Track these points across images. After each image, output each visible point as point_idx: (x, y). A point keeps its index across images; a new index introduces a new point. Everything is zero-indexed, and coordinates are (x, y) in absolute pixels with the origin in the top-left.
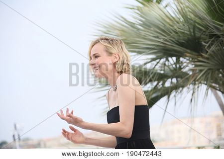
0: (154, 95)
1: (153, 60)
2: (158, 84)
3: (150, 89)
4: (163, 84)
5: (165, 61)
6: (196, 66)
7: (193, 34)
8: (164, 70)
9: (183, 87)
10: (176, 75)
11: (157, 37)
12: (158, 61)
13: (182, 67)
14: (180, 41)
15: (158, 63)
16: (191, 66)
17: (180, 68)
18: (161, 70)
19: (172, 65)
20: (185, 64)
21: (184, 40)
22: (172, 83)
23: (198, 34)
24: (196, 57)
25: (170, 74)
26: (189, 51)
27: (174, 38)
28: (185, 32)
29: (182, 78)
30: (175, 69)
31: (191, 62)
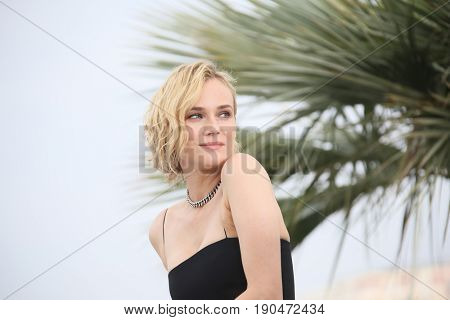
0: (307, 212)
1: (302, 114)
2: (316, 179)
3: (296, 194)
4: (332, 179)
5: (335, 117)
6: (418, 128)
7: (407, 41)
8: (332, 141)
9: (385, 184)
10: (366, 153)
11: (311, 52)
12: (315, 115)
13: (382, 130)
14: (374, 61)
15: (316, 121)
16: (405, 129)
17: (376, 135)
18: (325, 141)
19: (353, 125)
20: (388, 124)
21: (384, 58)
22: (353, 174)
23: (421, 42)
24: (417, 103)
25: (350, 150)
26: (398, 87)
27: (356, 54)
28: (388, 36)
29: (381, 161)
30: (362, 138)
31: (404, 115)
